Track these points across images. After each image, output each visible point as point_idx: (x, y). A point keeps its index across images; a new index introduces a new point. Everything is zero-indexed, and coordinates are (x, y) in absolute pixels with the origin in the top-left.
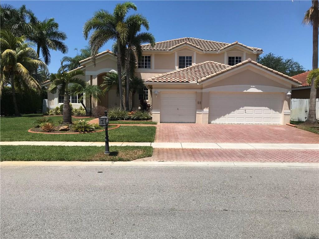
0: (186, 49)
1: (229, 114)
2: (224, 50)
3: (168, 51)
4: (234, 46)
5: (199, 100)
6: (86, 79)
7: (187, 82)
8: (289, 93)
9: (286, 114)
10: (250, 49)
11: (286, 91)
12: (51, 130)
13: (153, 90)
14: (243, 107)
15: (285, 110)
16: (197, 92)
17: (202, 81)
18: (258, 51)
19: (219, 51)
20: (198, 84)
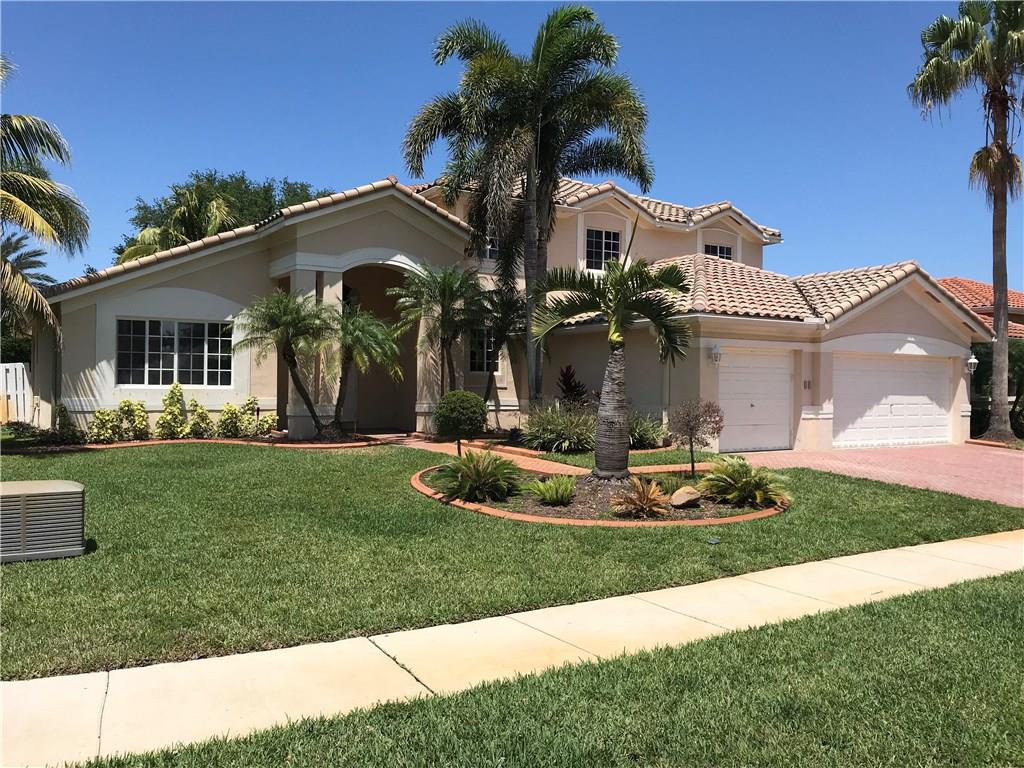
0: (604, 207)
1: (862, 417)
2: (702, 224)
3: (565, 206)
4: (723, 215)
5: (806, 376)
6: (295, 284)
7: (797, 318)
8: (973, 360)
9: (964, 414)
10: (756, 228)
11: (963, 352)
12: (642, 510)
13: (703, 342)
14: (886, 397)
15: (963, 404)
16: (801, 351)
17: (835, 318)
18: (773, 234)
19: (692, 224)
20: (827, 326)
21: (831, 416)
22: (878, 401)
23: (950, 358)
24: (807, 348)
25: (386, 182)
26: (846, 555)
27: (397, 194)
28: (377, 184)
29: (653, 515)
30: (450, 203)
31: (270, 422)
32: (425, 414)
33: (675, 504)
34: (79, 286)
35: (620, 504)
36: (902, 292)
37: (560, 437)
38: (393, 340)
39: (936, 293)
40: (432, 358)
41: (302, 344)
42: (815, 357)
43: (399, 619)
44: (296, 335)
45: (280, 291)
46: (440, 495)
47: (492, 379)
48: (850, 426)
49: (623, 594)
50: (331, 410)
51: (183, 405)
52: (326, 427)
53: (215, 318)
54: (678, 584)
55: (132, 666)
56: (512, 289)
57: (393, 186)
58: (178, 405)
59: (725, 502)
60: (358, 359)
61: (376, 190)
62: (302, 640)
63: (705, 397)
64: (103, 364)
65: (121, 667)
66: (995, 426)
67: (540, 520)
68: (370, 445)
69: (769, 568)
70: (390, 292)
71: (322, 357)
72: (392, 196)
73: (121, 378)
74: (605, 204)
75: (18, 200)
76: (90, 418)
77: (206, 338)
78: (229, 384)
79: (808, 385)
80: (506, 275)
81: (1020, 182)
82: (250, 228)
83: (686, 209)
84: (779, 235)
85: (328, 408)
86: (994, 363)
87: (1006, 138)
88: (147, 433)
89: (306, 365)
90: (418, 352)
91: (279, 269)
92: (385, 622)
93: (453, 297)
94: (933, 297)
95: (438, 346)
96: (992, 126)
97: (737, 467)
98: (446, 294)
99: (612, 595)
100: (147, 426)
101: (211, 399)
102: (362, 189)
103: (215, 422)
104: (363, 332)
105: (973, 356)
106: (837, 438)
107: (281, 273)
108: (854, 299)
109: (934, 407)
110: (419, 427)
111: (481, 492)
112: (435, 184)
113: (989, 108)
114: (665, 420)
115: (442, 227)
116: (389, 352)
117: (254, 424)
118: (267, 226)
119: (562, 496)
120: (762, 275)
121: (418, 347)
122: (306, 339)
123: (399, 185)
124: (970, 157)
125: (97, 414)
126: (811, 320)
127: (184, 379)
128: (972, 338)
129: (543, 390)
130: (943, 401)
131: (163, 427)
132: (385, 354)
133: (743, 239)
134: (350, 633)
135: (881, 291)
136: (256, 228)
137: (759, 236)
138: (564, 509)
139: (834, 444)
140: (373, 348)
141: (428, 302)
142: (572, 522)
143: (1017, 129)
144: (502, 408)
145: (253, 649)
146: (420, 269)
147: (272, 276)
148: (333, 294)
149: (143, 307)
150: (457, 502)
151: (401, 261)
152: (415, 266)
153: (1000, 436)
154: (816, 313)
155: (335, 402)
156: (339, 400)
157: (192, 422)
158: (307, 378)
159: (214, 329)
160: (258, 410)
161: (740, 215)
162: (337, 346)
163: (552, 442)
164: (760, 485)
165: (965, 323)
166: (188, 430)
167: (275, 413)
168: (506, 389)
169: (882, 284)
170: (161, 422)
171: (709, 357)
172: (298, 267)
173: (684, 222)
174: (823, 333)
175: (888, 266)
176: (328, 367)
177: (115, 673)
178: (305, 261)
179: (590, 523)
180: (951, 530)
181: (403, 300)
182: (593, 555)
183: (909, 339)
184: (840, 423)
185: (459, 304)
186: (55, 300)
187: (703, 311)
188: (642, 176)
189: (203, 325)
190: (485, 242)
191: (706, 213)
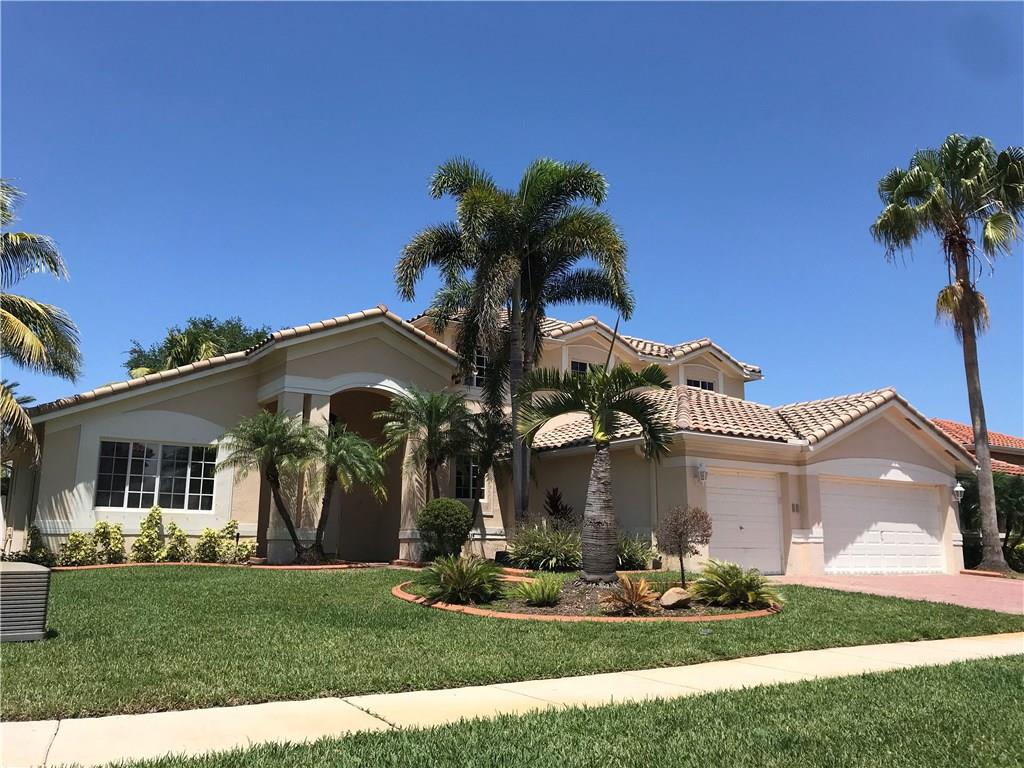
0: (588, 341)
1: (852, 543)
2: (683, 359)
3: (550, 338)
4: (704, 350)
5: (793, 499)
6: (283, 405)
7: (781, 439)
8: (959, 488)
9: (956, 543)
10: (737, 364)
11: (948, 480)
12: (632, 607)
13: (689, 460)
14: (876, 523)
15: (953, 533)
16: (786, 474)
17: (818, 440)
18: (753, 371)
19: (673, 359)
20: (811, 448)
21: (822, 540)
22: (867, 526)
23: (936, 486)
24: (792, 471)
25: (377, 310)
26: (844, 646)
27: (388, 322)
28: (367, 312)
29: (643, 612)
30: (439, 330)
31: (249, 547)
32: (409, 541)
33: (665, 604)
34: (67, 405)
35: (609, 601)
36: (882, 418)
37: (548, 554)
38: (378, 461)
39: (916, 422)
40: (417, 480)
41: (285, 462)
42: (801, 480)
43: (374, 682)
44: (281, 454)
45: (266, 412)
46: (422, 600)
47: (477, 506)
48: (842, 552)
49: (611, 671)
50: (312, 534)
51: (161, 529)
52: (306, 550)
53: (199, 442)
54: (668, 665)
55: (85, 716)
56: (499, 413)
57: (383, 314)
58: (157, 529)
59: (716, 604)
60: (342, 477)
61: (367, 318)
62: (269, 698)
63: (692, 503)
64: (81, 486)
65: (74, 716)
66: (988, 557)
67: (526, 617)
68: (350, 567)
69: (764, 654)
70: (377, 415)
71: (306, 479)
72: (382, 323)
73: (100, 500)
74: (588, 338)
75: (11, 316)
76: (63, 540)
77: (190, 461)
78: (210, 508)
79: (796, 508)
80: (494, 400)
81: (986, 318)
82: (241, 354)
83: (668, 347)
84: (760, 372)
85: (308, 533)
86: (980, 493)
87: (968, 278)
88: (122, 557)
89: (289, 486)
90: (404, 472)
91: (267, 393)
92: (359, 684)
93: (440, 419)
94: (913, 424)
95: (423, 467)
96: (953, 267)
97: (727, 569)
98: (433, 416)
99: (600, 672)
100: (123, 549)
101: (190, 523)
102: (353, 316)
103: (193, 547)
104: (348, 452)
105: (959, 484)
106: (830, 564)
107: (267, 397)
108: (836, 423)
109: (925, 535)
110: (402, 555)
111: (464, 594)
112: (424, 315)
113: (950, 251)
114: (654, 543)
115: (428, 353)
116: (373, 472)
117: (233, 550)
118: (257, 351)
119: (549, 596)
120: (745, 406)
121: (404, 467)
122: (290, 458)
123: (389, 313)
124: (935, 296)
125: (71, 537)
126: (793, 441)
127: (164, 502)
128: (956, 467)
129: (529, 508)
130: (934, 529)
131: (139, 550)
132: (369, 473)
133: (724, 375)
134: (322, 693)
135: (862, 415)
136: (247, 354)
137: (741, 373)
138: (550, 609)
139: (827, 570)
140: (358, 467)
141: (414, 424)
142: (558, 618)
143: (978, 268)
144: (488, 537)
145: (216, 704)
146: (406, 393)
147: (260, 401)
148: (320, 416)
149: (129, 429)
150: (439, 605)
151: (389, 385)
152: (402, 390)
153: (994, 566)
154: (799, 435)
155: (316, 526)
156: (321, 521)
157: (169, 546)
158: (289, 499)
159: (199, 453)
160: (238, 536)
161: (720, 352)
162: (321, 466)
163: (539, 559)
164: (752, 586)
165: (947, 451)
166: (164, 554)
167: (255, 539)
168: (492, 517)
169: (862, 409)
170: (137, 545)
171: (696, 476)
172: (286, 390)
173: (666, 357)
174: (808, 456)
175: (868, 393)
176: (311, 486)
177: (66, 723)
178: (294, 384)
179: (576, 619)
180: (950, 630)
181: (390, 424)
182: (580, 641)
183: (893, 465)
184: (832, 548)
185: (444, 427)
186: (39, 419)
187: (687, 429)
188: (623, 304)
189: (188, 448)
190: (472, 369)
191: (687, 349)
